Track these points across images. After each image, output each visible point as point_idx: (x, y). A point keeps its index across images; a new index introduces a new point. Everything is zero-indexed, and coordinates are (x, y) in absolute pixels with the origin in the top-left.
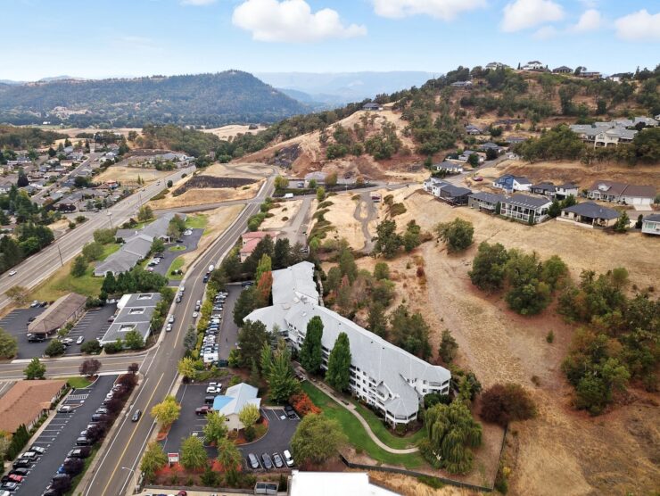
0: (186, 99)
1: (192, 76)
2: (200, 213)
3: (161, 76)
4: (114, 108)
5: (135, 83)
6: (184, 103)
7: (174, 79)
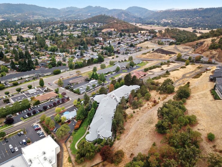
0: (208, 17)
1: (214, 8)
2: (148, 61)
3: (202, 8)
4: (180, 20)
5: (191, 11)
6: (207, 19)
7: (207, 9)
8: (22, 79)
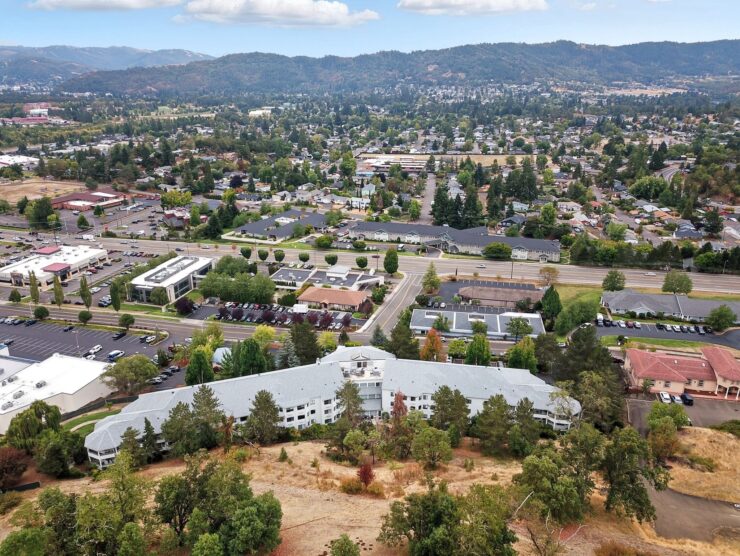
8: (399, 241)
